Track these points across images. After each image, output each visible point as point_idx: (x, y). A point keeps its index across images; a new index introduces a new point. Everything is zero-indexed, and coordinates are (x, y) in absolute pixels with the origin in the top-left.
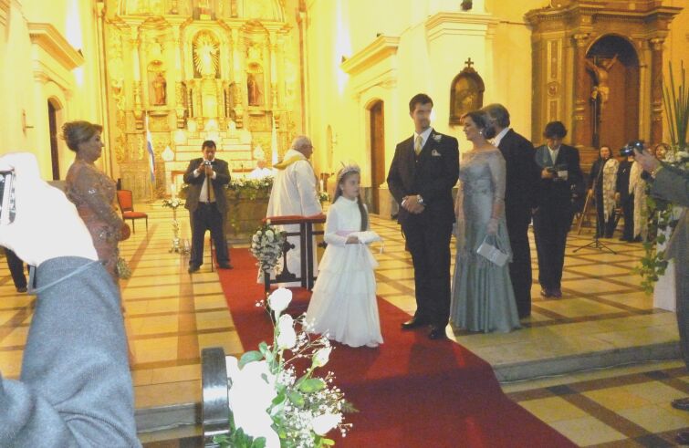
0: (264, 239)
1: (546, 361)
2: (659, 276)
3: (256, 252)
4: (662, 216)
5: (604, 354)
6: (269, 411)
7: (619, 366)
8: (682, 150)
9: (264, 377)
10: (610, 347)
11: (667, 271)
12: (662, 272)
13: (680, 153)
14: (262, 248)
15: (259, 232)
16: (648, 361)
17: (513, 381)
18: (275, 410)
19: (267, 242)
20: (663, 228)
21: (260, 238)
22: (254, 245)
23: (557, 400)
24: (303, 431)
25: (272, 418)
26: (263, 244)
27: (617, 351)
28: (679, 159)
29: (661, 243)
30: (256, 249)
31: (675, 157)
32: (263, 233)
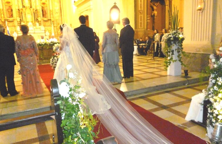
0: (54, 60)
1: (138, 90)
2: (169, 66)
3: (51, 64)
4: (169, 49)
5: (154, 87)
6: (68, 93)
7: (158, 90)
8: (174, 30)
9: (66, 85)
10: (155, 85)
11: (171, 64)
12: (169, 65)
13: (174, 31)
14: (54, 63)
15: (52, 58)
16: (165, 88)
17: (130, 96)
18: (70, 93)
19: (55, 61)
20: (170, 52)
21: (53, 60)
22: (51, 62)
23: (142, 100)
24: (77, 98)
25: (69, 94)
26: (54, 62)
27: (157, 86)
28: (173, 33)
29: (169, 57)
30: (52, 63)
31: (172, 32)
32: (54, 58)
